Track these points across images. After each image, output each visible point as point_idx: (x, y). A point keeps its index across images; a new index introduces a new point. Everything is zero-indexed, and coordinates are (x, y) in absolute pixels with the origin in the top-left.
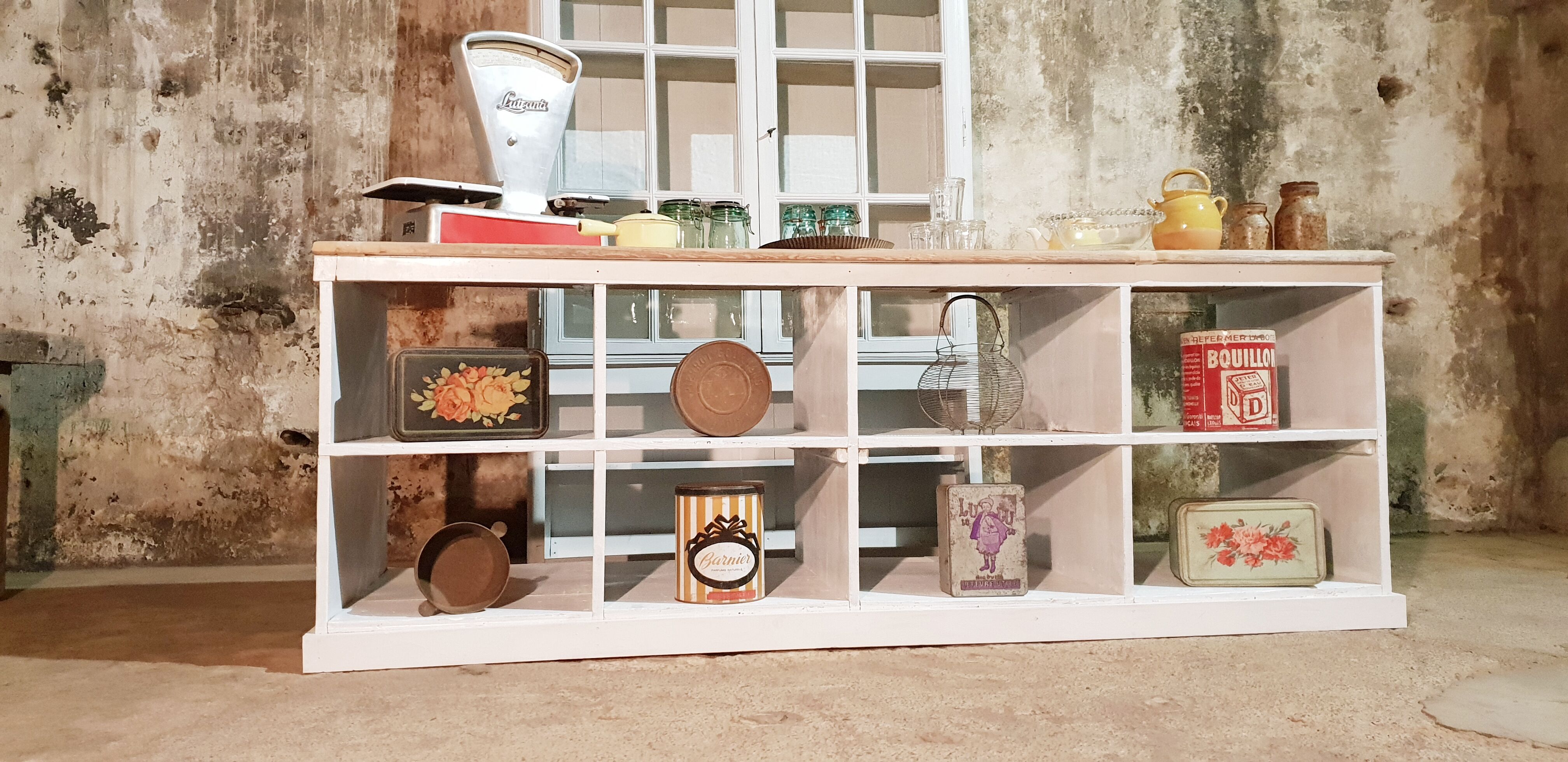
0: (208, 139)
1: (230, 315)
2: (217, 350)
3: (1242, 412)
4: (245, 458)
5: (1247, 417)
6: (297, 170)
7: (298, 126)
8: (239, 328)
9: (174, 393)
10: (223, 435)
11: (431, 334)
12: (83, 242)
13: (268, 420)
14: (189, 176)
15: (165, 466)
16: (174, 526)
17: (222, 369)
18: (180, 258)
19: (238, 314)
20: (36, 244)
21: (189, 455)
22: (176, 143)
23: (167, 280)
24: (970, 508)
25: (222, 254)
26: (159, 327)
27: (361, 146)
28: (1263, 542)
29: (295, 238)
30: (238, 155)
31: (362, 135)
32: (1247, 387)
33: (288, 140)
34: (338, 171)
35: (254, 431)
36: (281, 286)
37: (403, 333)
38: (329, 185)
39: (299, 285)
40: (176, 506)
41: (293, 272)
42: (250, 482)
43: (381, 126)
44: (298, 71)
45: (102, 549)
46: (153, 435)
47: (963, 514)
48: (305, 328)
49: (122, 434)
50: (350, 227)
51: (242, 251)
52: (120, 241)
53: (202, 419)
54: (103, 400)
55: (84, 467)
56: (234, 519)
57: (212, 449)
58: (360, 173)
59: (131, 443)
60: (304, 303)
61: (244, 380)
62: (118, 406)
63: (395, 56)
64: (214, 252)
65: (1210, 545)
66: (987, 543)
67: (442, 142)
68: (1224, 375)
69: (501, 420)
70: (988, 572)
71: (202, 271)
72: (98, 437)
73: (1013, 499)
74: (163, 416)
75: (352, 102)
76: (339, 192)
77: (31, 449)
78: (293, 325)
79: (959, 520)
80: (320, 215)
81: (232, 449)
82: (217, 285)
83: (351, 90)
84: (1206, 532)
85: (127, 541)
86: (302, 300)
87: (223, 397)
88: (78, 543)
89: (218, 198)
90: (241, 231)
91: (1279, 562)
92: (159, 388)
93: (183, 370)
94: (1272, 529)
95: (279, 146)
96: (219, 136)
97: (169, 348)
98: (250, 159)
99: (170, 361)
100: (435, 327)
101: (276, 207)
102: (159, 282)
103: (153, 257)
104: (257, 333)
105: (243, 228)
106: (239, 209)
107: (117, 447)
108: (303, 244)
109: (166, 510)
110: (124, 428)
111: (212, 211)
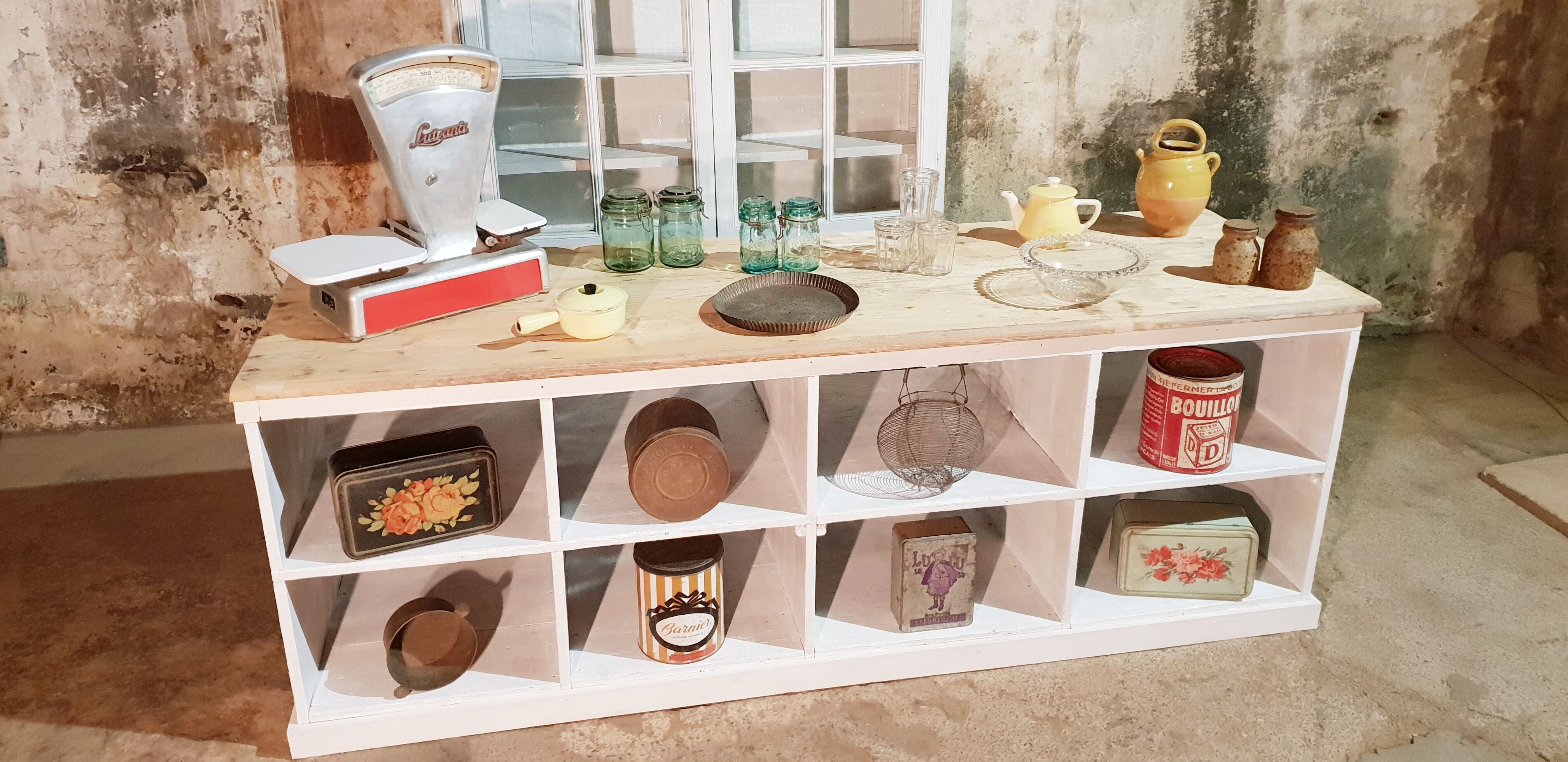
1: (133, 179)
2: (126, 216)
3: (1198, 457)
4: (180, 324)
5: (1202, 462)
6: (176, 13)
8: (147, 192)
9: (89, 263)
10: (153, 300)
11: (358, 191)
13: (198, 286)
14: (48, 24)
15: (96, 336)
16: (121, 392)
17: (137, 236)
18: (62, 118)
19: (142, 179)
21: (120, 323)
23: (52, 144)
24: (924, 559)
25: (109, 113)
26: (56, 194)
28: (1199, 563)
29: (189, 92)
32: (1207, 435)
34: (225, 12)
35: (185, 297)
36: (184, 145)
37: (327, 192)
38: (217, 29)
39: (204, 144)
40: (119, 374)
41: (193, 129)
42: (191, 347)
45: (52, 418)
46: (78, 307)
47: (915, 564)
48: (219, 190)
49: (43, 306)
50: (250, 77)
51: (131, 109)
53: (126, 286)
54: (13, 274)
55: (11, 341)
56: (182, 383)
57: (145, 316)
58: (250, 14)
59: (55, 315)
60: (213, 164)
61: (164, 247)
62: (30, 279)
64: (99, 111)
65: (1149, 563)
66: (937, 586)
68: (1185, 422)
69: (453, 525)
70: (936, 610)
71: (90, 133)
72: (18, 310)
73: (965, 548)
74: (83, 286)
76: (229, 37)
78: (205, 188)
79: (912, 570)
80: (213, 65)
81: (164, 315)
82: (111, 147)
84: (1146, 552)
85: (76, 409)
86: (211, 160)
87: (145, 263)
88: (25, 412)
89: (89, 48)
90: (125, 86)
91: (1211, 580)
92: (71, 258)
93: (93, 237)
94: (1208, 553)
97: (73, 215)
99: (77, 229)
100: (360, 183)
101: (160, 57)
102: (45, 146)
103: (30, 120)
104: (167, 197)
105: (126, 83)
106: (117, 61)
107: (41, 320)
108: (199, 97)
109: (109, 377)
110: (44, 301)
111: (86, 65)
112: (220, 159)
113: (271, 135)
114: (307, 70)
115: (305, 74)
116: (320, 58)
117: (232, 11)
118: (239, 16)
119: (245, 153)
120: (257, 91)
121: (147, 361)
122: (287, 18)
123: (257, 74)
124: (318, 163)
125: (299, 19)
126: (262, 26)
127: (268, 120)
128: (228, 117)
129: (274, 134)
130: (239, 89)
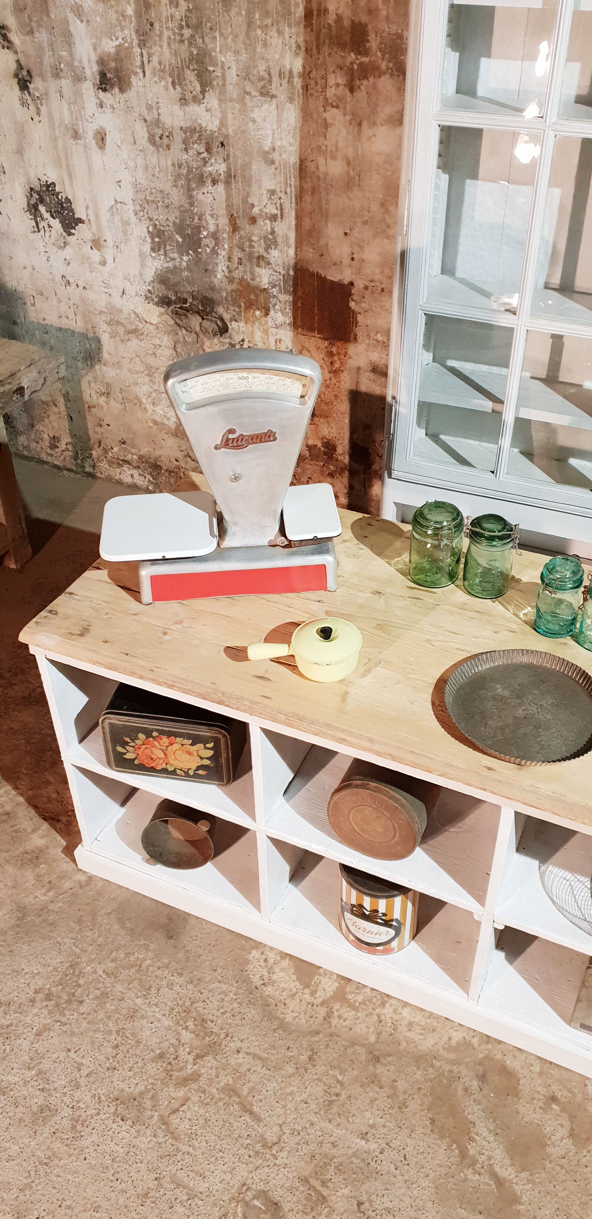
0: (143, 141)
1: (181, 315)
2: (175, 343)
6: (219, 183)
7: (216, 134)
8: (188, 328)
9: (151, 372)
11: (337, 365)
12: (70, 234)
14: (134, 179)
15: (151, 427)
16: (163, 472)
18: (138, 258)
19: (186, 316)
20: (39, 231)
21: (165, 421)
22: (119, 144)
23: (131, 278)
25: (168, 259)
26: (133, 315)
27: (273, 162)
29: (223, 253)
30: (170, 163)
31: (274, 150)
33: (208, 150)
34: (254, 187)
36: (216, 297)
38: (247, 202)
39: (230, 299)
40: (162, 458)
41: (223, 285)
43: (291, 141)
44: (211, 69)
45: (121, 474)
46: (141, 403)
48: (237, 338)
49: (121, 397)
50: (267, 248)
51: (182, 259)
52: (95, 236)
54: (104, 368)
55: (101, 415)
58: (273, 192)
59: (127, 404)
60: (234, 316)
62: (114, 375)
63: (302, 53)
64: (162, 257)
67: (348, 163)
69: (191, 773)
71: (155, 273)
72: (106, 394)
74: (146, 389)
75: (263, 109)
76: (256, 210)
77: (68, 393)
78: (227, 335)
80: (242, 233)
82: (168, 288)
83: (262, 94)
85: (135, 473)
86: (234, 313)
88: (107, 466)
89: (159, 204)
90: (180, 240)
92: (139, 367)
93: (154, 353)
95: (202, 156)
96: (151, 140)
97: (142, 334)
98: (180, 166)
99: (143, 345)
100: (340, 359)
101: (205, 219)
102: (126, 278)
103: (119, 254)
104: (201, 335)
105: (181, 238)
106: (176, 218)
107: (119, 406)
108: (230, 259)
109: (156, 459)
110: (121, 392)
111: (156, 218)
112: (239, 314)
113: (278, 302)
114: (311, 250)
115: (309, 253)
116: (322, 242)
117: (260, 188)
118: (265, 192)
119: (258, 313)
120: (271, 262)
121: (180, 455)
122: (301, 200)
123: (273, 247)
124: (310, 334)
125: (311, 203)
126: (281, 205)
127: (277, 288)
128: (249, 280)
129: (280, 302)
130: (259, 257)
